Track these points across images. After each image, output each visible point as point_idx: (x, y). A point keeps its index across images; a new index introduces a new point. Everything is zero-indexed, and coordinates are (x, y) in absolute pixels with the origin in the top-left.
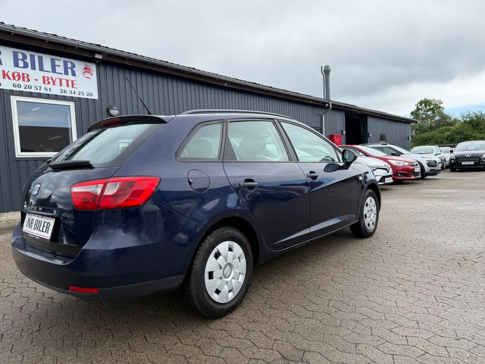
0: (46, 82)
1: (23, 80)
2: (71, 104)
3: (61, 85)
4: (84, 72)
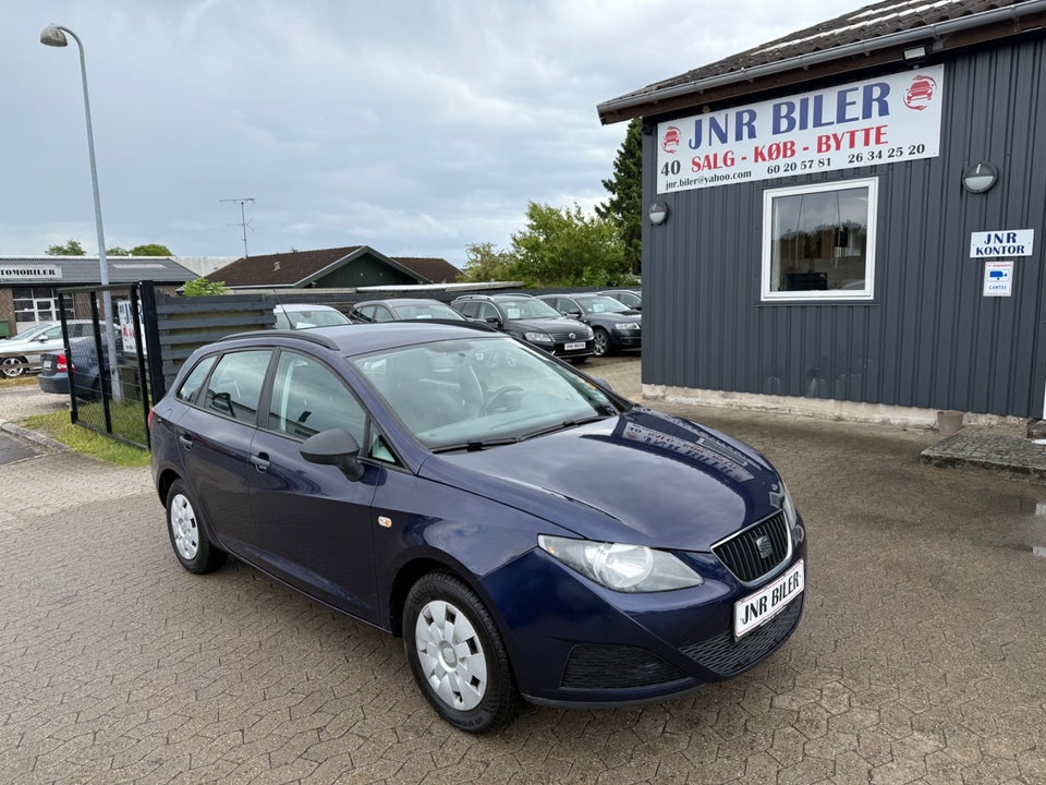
0: (824, 147)
1: (785, 156)
2: (873, 184)
3: (852, 145)
4: (909, 98)
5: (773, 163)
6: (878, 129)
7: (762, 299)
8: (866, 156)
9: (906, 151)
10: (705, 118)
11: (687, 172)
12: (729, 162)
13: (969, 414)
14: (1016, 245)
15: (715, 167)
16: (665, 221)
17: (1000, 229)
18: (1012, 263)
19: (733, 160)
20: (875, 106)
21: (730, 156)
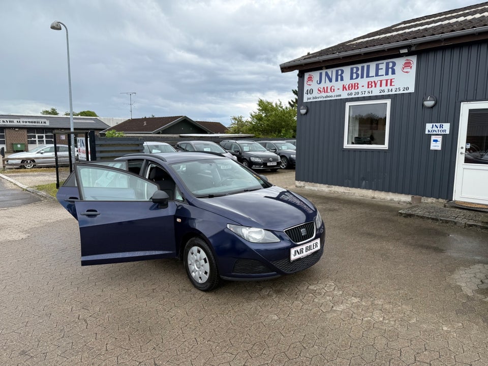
0: (370, 86)
1: (355, 89)
2: (388, 102)
3: (381, 86)
4: (403, 68)
5: (350, 92)
6: (391, 80)
7: (344, 147)
8: (386, 91)
9: (402, 89)
10: (324, 72)
11: (315, 94)
12: (332, 90)
13: (424, 197)
14: (443, 129)
15: (327, 92)
16: (306, 113)
17: (437, 123)
18: (441, 136)
19: (334, 89)
20: (390, 70)
21: (333, 88)
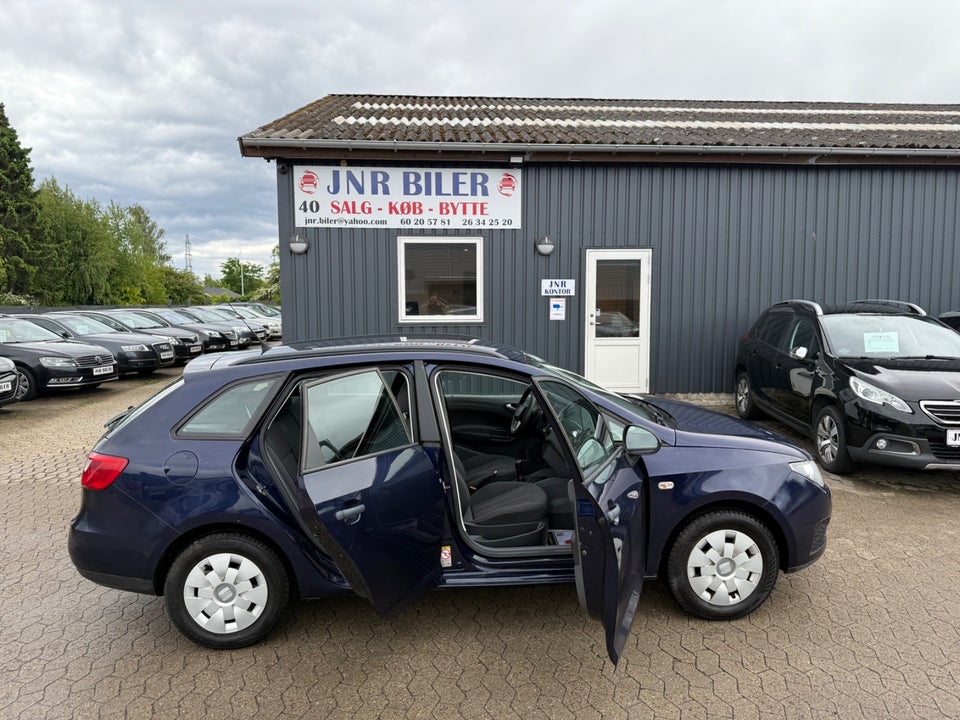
0: (445, 211)
1: (414, 213)
2: (479, 242)
3: (465, 213)
4: (501, 187)
5: (405, 217)
6: (482, 205)
7: (400, 321)
8: (475, 222)
9: (501, 223)
10: (343, 171)
11: (326, 212)
12: (367, 211)
14: (566, 289)
15: (354, 212)
16: (307, 251)
17: (558, 279)
18: (564, 299)
19: (370, 209)
20: (479, 188)
21: (367, 205)
